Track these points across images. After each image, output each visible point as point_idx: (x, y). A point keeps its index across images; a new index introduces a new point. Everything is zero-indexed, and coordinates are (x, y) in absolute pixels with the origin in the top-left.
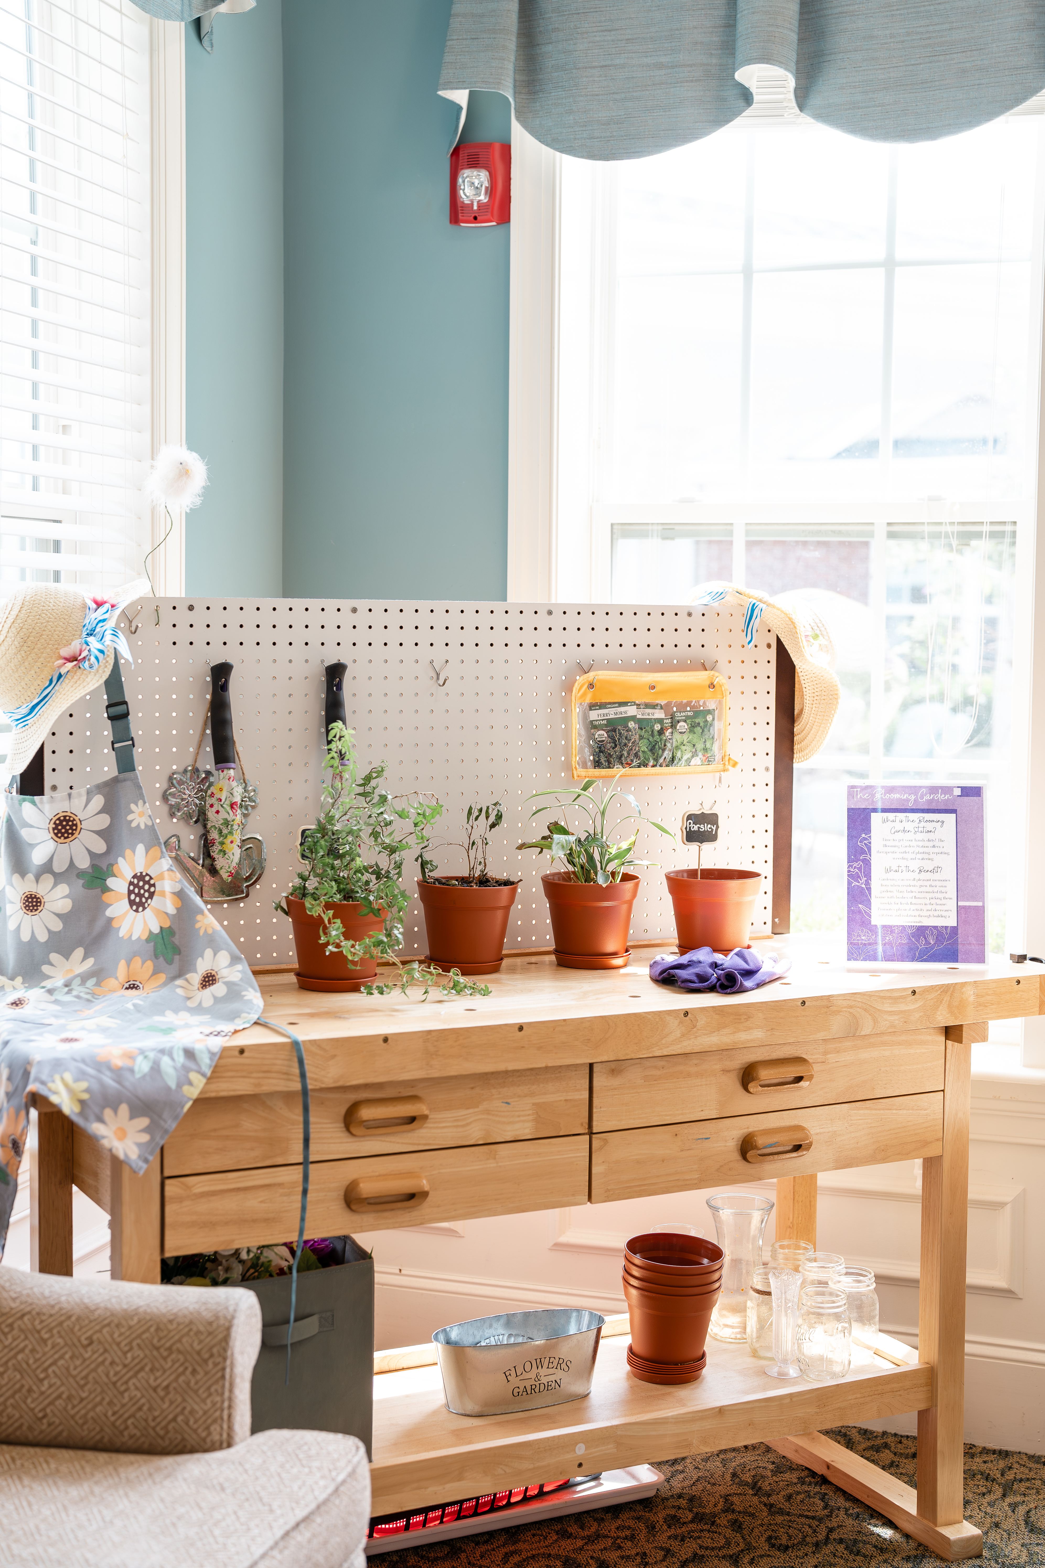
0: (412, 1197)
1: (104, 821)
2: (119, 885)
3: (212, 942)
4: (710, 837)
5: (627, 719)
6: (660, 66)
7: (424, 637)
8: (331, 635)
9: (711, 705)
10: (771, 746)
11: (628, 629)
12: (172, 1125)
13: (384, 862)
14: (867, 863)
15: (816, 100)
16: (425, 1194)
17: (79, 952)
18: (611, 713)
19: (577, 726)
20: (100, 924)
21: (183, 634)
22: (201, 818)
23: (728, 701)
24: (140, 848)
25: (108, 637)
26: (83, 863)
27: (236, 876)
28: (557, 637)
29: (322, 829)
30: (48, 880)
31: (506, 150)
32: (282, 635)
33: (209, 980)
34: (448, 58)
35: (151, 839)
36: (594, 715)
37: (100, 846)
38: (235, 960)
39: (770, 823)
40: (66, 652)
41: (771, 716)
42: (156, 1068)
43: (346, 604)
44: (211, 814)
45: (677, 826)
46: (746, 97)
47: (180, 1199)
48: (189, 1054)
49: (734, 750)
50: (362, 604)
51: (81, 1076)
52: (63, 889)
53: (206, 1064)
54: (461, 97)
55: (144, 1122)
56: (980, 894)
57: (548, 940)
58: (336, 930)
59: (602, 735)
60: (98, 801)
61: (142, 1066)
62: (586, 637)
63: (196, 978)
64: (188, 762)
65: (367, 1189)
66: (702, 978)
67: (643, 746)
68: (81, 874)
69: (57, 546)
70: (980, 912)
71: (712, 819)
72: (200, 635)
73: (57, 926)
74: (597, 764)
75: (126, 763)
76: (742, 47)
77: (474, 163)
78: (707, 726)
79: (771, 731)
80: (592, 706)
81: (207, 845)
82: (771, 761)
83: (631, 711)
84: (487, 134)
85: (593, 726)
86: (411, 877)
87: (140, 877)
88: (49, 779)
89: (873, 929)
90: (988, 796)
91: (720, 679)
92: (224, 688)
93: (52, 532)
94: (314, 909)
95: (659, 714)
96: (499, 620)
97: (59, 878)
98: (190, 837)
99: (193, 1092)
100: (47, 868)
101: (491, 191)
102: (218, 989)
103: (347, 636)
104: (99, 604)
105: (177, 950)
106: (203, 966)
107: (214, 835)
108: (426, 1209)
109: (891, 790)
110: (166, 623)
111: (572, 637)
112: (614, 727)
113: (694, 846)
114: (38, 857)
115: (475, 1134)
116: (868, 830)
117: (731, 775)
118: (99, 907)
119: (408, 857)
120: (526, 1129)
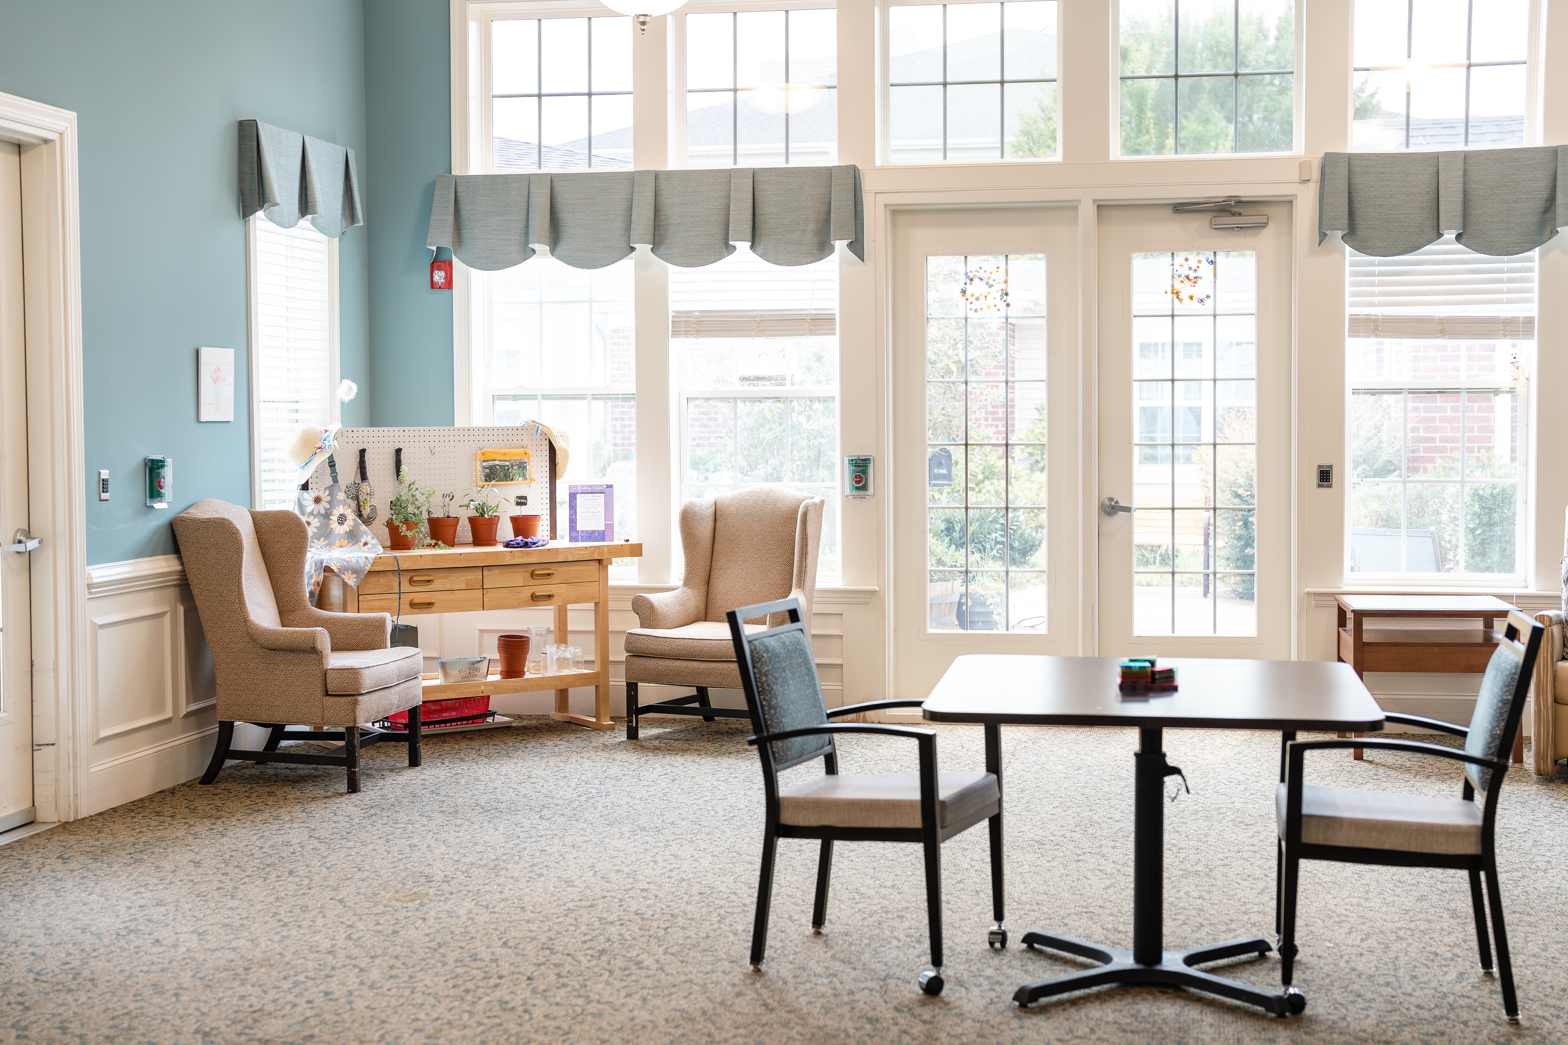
0: (430, 605)
1: (329, 498)
2: (334, 518)
3: (365, 533)
4: (525, 504)
5: (496, 465)
6: (504, 239)
7: (427, 439)
8: (397, 439)
9: (526, 460)
10: (548, 474)
11: (496, 435)
12: (362, 577)
13: (416, 511)
14: (576, 510)
15: (556, 253)
16: (433, 603)
17: (323, 539)
18: (491, 463)
19: (479, 468)
20: (328, 530)
21: (350, 440)
22: (357, 499)
23: (531, 459)
24: (341, 506)
25: (331, 441)
26: (323, 511)
27: (369, 518)
28: (471, 438)
29: (398, 499)
30: (312, 517)
31: (450, 263)
32: (381, 439)
33: (366, 544)
34: (429, 235)
35: (345, 504)
36: (484, 464)
37: (328, 506)
38: (373, 538)
39: (548, 501)
40: (317, 446)
41: (548, 464)
42: (358, 561)
43: (401, 429)
44: (360, 497)
45: (513, 500)
46: (534, 251)
47: (363, 601)
48: (366, 558)
49: (534, 476)
50: (406, 429)
51: (338, 562)
52: (317, 520)
53: (371, 561)
54: (434, 248)
55: (355, 576)
56: (612, 520)
57: (471, 539)
58: (404, 528)
59: (487, 471)
60: (327, 492)
61: (354, 561)
62: (481, 438)
63: (361, 544)
64: (352, 481)
65: (416, 601)
66: (518, 544)
67: (502, 474)
68: (322, 515)
69: (297, 411)
70: (612, 525)
71: (525, 498)
72: (355, 440)
73: (316, 531)
74: (486, 481)
75: (335, 480)
76: (531, 238)
77: (439, 269)
78: (525, 468)
79: (548, 469)
80: (484, 461)
81: (359, 506)
82: (548, 480)
83: (497, 462)
84: (444, 257)
85: (485, 468)
86: (425, 516)
87: (342, 515)
88: (310, 486)
89: (578, 532)
90: (614, 487)
91: (528, 451)
92: (364, 456)
93: (295, 406)
94: (397, 523)
95: (507, 463)
96: (452, 433)
97: (315, 516)
98: (353, 504)
99: (368, 568)
100: (312, 513)
101: (446, 278)
102: (369, 546)
103: (402, 439)
104: (326, 431)
105: (355, 536)
106: (363, 540)
107: (361, 503)
108: (434, 608)
109: (583, 486)
110: (345, 436)
111: (476, 438)
112: (491, 468)
113: (519, 507)
114: (308, 510)
115: (448, 587)
116: (575, 500)
117: (533, 484)
118: (328, 525)
119: (424, 509)
120: (463, 586)
